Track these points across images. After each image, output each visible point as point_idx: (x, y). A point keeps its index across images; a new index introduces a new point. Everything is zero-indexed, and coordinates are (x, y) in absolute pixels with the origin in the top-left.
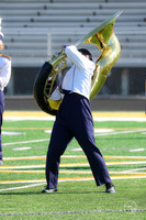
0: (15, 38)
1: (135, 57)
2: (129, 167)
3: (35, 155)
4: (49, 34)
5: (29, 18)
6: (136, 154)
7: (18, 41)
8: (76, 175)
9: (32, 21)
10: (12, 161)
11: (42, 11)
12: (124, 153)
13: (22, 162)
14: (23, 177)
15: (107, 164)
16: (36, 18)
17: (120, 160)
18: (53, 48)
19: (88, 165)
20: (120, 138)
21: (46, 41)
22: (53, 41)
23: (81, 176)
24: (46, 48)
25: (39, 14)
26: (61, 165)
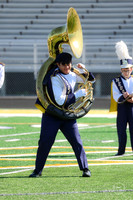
0: (7, 48)
1: (107, 64)
2: (101, 156)
3: (23, 145)
4: (35, 45)
5: (18, 31)
6: (107, 145)
7: (9, 50)
8: (58, 162)
9: (21, 33)
10: (5, 151)
11: (29, 26)
12: (97, 144)
13: (12, 152)
14: (13, 164)
15: (86, 153)
16: (24, 31)
17: (94, 150)
18: (39, 56)
19: (73, 153)
20: (94, 132)
21: (32, 51)
22: (39, 51)
23: (61, 163)
24: (32, 57)
25: (26, 28)
26: (50, 154)
